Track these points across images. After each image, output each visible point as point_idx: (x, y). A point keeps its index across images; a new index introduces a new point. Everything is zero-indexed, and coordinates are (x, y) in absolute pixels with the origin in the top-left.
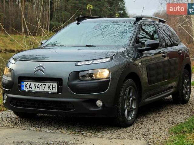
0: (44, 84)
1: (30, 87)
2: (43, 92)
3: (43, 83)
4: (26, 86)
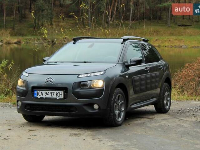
0: (53, 92)
1: (42, 94)
2: (52, 98)
4: (38, 94)
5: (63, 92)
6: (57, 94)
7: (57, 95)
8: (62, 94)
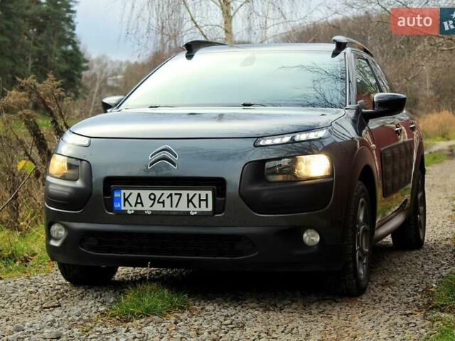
0: (176, 194)
1: (139, 201)
2: (174, 213)
3: (173, 192)
4: (126, 200)
5: (210, 193)
6: (189, 201)
7: (190, 204)
8: (206, 200)
